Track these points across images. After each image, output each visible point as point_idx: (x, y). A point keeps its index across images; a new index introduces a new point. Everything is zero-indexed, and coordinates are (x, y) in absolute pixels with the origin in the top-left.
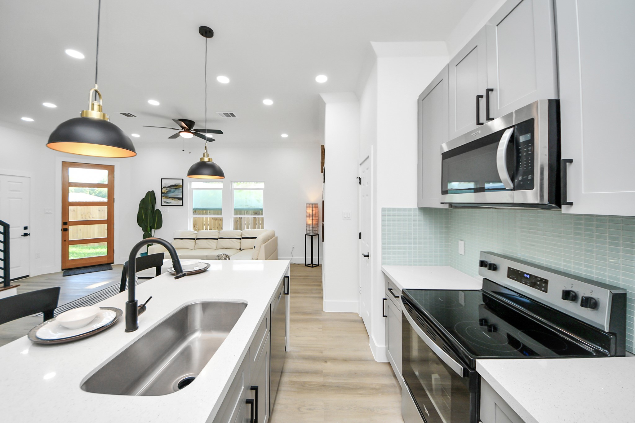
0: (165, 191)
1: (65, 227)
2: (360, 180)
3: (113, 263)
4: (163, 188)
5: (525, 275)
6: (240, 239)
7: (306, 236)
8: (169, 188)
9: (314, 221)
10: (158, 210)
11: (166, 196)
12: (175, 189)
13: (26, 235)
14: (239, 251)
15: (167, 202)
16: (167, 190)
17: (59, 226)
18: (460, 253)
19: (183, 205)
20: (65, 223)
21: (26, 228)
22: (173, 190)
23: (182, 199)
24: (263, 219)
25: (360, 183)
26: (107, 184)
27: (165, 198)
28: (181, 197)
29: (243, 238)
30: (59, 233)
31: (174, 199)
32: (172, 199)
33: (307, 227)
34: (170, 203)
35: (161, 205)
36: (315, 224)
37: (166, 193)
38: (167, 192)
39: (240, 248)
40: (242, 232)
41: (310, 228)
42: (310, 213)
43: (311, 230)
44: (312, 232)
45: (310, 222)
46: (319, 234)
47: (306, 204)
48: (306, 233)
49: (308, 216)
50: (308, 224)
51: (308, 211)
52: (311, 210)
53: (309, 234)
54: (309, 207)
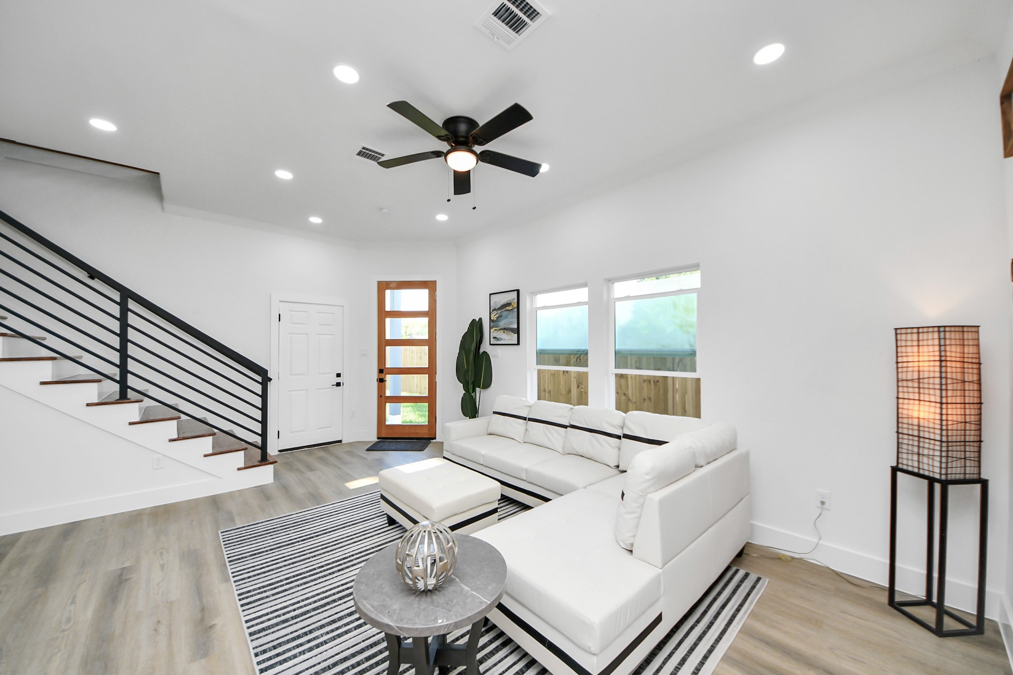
0: (495, 317)
1: (382, 376)
3: (435, 438)
4: (493, 310)
6: (619, 437)
7: (899, 474)
8: (499, 312)
9: (954, 414)
10: (485, 352)
11: (497, 326)
12: (507, 312)
13: (338, 384)
14: (615, 471)
15: (498, 337)
16: (497, 316)
17: (375, 375)
19: (518, 344)
20: (381, 371)
21: (339, 375)
22: (505, 314)
23: (517, 331)
26: (428, 311)
27: (495, 330)
28: (516, 326)
29: (626, 436)
30: (375, 384)
31: (506, 331)
32: (504, 332)
34: (502, 339)
35: (490, 344)
36: (960, 426)
37: (496, 321)
38: (498, 317)
39: (617, 464)
40: (624, 418)
41: (926, 445)
42: (926, 369)
43: (931, 453)
44: (937, 464)
45: (921, 416)
46: (983, 476)
47: (896, 329)
48: (898, 463)
49: (910, 384)
50: (915, 422)
51: (910, 359)
52: (926, 359)
53: (919, 469)
54: (917, 343)
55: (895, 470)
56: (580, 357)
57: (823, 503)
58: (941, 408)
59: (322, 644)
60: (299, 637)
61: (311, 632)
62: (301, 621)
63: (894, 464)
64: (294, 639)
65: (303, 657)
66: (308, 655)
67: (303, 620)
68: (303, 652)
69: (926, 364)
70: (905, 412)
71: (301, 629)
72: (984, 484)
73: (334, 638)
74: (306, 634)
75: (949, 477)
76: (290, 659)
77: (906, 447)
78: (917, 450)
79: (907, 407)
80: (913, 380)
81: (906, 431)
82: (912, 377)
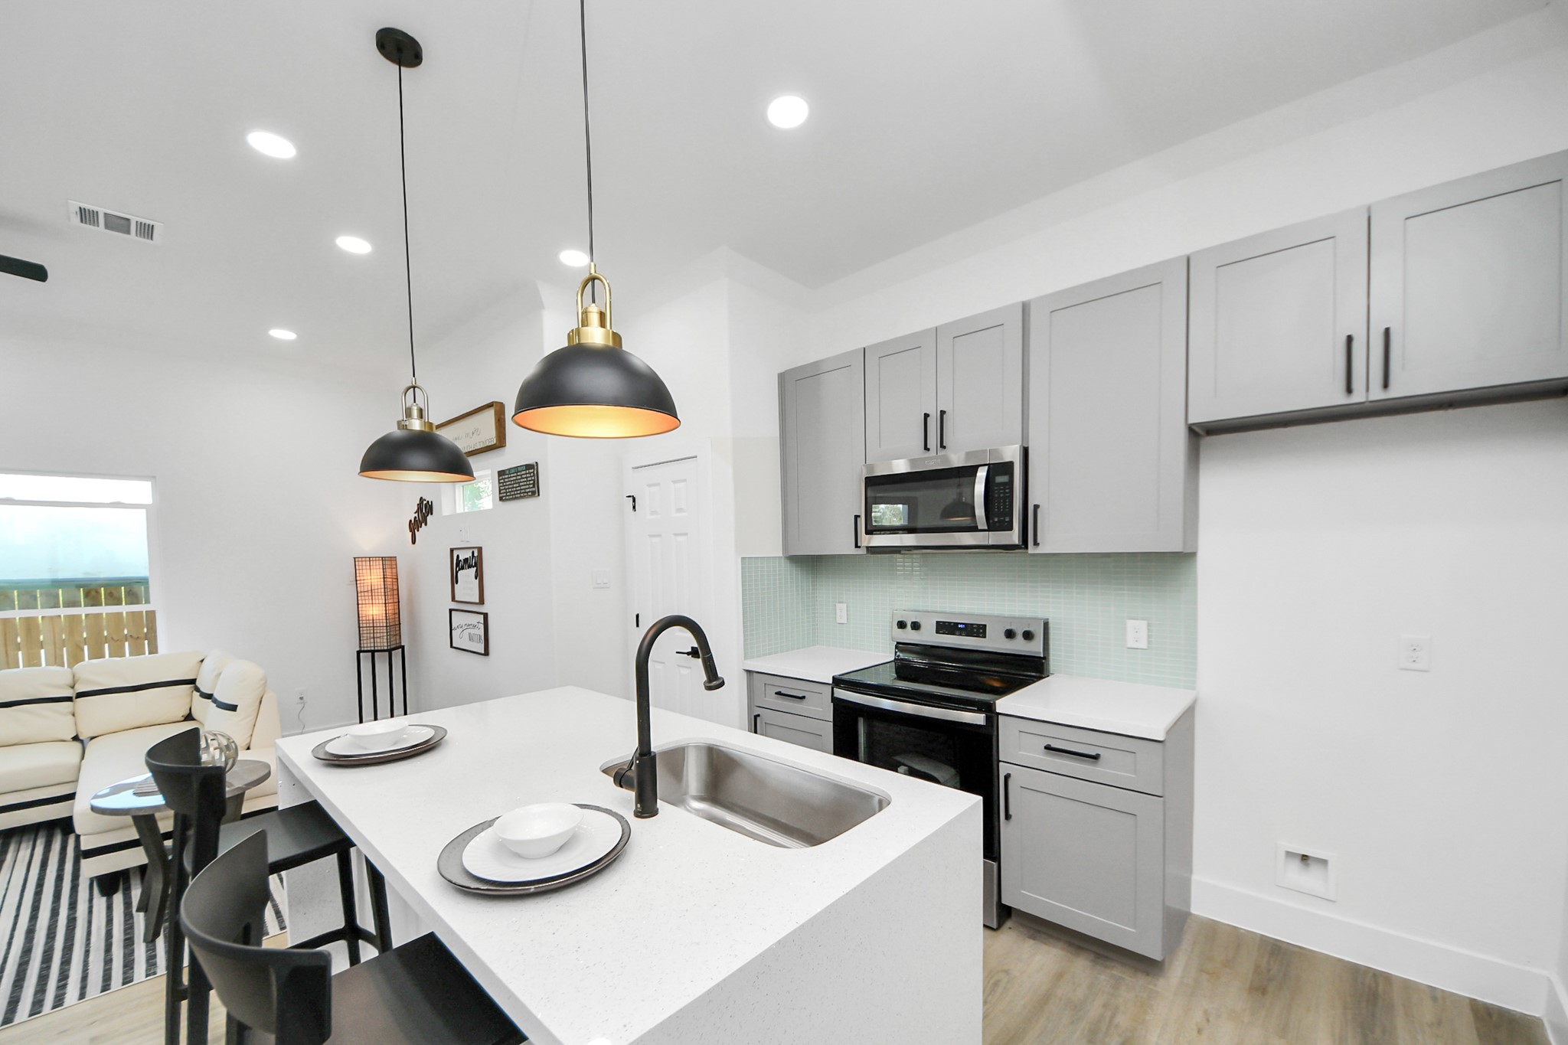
2: (634, 501)
5: (959, 626)
6: (69, 699)
7: (362, 654)
9: (390, 608)
18: (839, 620)
24: (151, 615)
25: (634, 507)
29: (80, 695)
33: (361, 626)
39: (75, 735)
40: (74, 674)
41: (378, 631)
42: (376, 584)
43: (382, 635)
44: (385, 641)
45: (374, 613)
46: (403, 644)
47: (355, 558)
48: (360, 647)
49: (366, 594)
50: (371, 618)
51: (365, 578)
52: (376, 577)
53: (374, 647)
54: (368, 567)
55: (359, 653)
57: (301, 698)
58: (386, 607)
63: (358, 649)
69: (376, 580)
70: (364, 613)
72: (403, 648)
75: (376, 648)
77: (365, 635)
78: (372, 635)
79: (364, 609)
80: (368, 591)
81: (365, 625)
82: (366, 590)
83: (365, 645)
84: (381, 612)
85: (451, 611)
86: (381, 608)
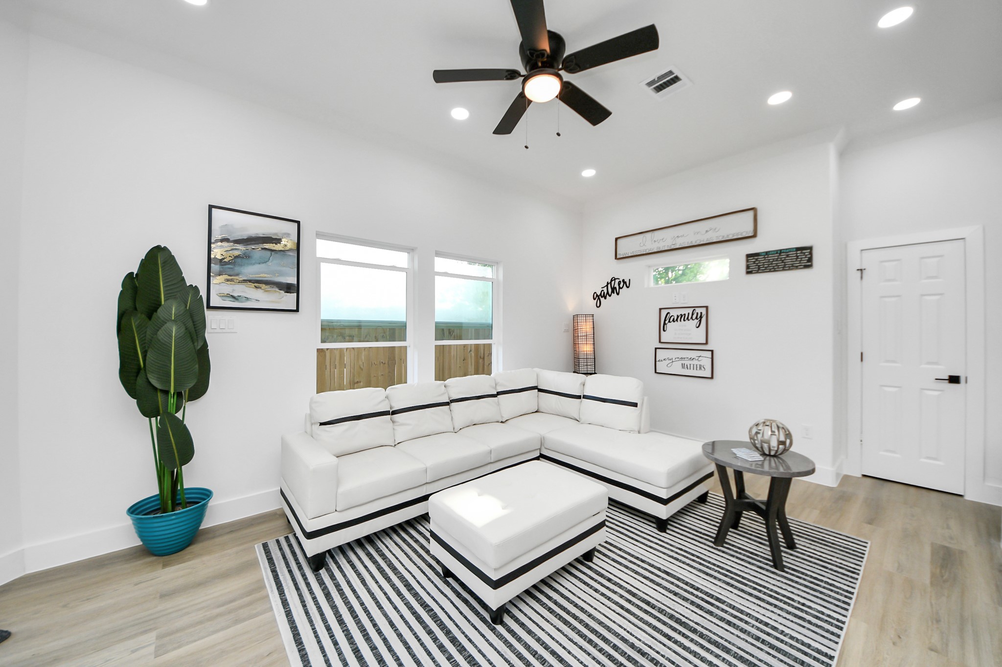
0: (225, 255)
4: (217, 241)
8: (242, 246)
11: (231, 273)
12: (269, 253)
15: (233, 297)
16: (234, 254)
19: (296, 310)
22: (257, 254)
25: (861, 277)
27: (227, 280)
28: (292, 280)
29: (500, 393)
31: (263, 286)
32: (256, 287)
33: (578, 357)
34: (247, 299)
35: (208, 306)
37: (229, 263)
38: (235, 258)
41: (589, 361)
42: (589, 331)
44: (593, 367)
45: (587, 350)
51: (583, 327)
52: (589, 327)
53: (587, 371)
54: (585, 321)
56: (396, 331)
59: (761, 622)
60: (772, 647)
61: (758, 639)
62: (753, 656)
64: (779, 650)
65: (787, 631)
66: (781, 628)
67: (751, 655)
68: (782, 632)
70: (581, 349)
71: (762, 650)
73: (748, 615)
74: (763, 642)
76: (797, 640)
77: (582, 363)
78: (586, 364)
79: (582, 347)
80: (584, 336)
81: (582, 357)
82: (583, 335)
83: (582, 370)
84: (591, 349)
85: (656, 349)
86: (591, 347)
